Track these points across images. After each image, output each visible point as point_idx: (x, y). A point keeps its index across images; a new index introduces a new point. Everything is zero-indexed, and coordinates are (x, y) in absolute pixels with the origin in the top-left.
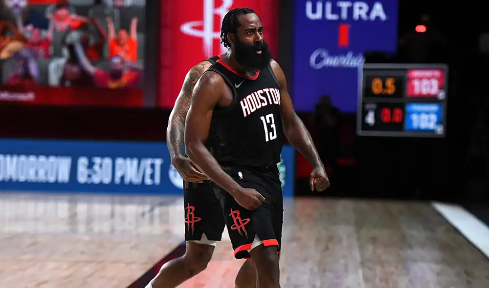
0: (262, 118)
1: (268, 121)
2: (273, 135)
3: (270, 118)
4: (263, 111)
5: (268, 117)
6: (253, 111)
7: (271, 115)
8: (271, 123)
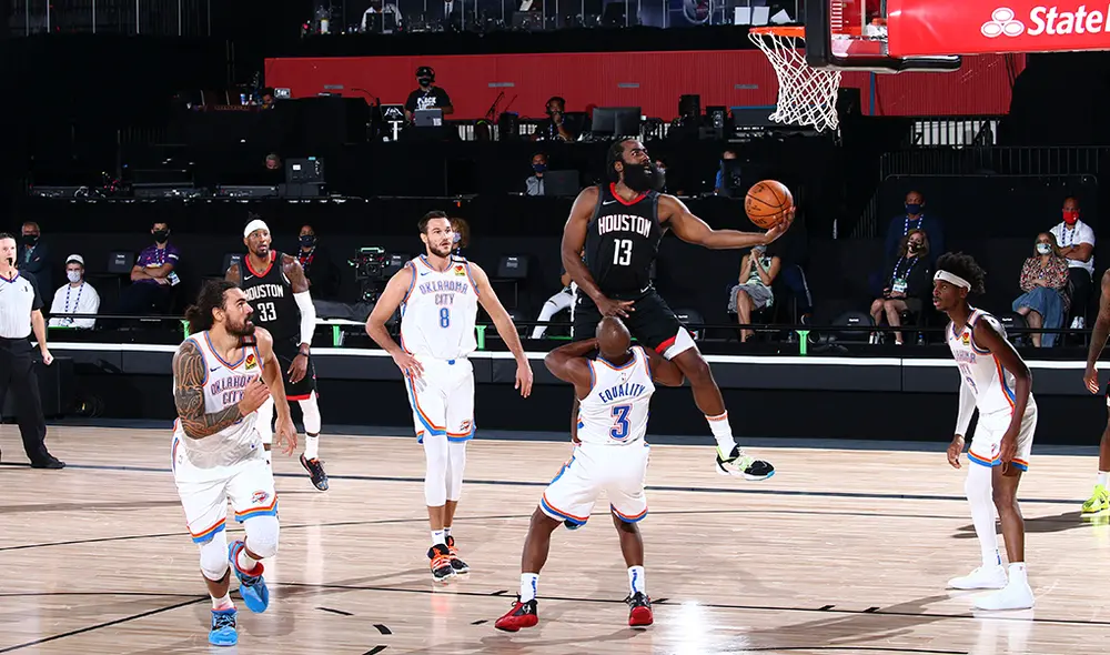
0: (617, 241)
1: (623, 246)
2: (625, 261)
3: (627, 244)
4: (621, 235)
5: (624, 242)
6: (608, 230)
7: (630, 243)
8: (626, 248)
